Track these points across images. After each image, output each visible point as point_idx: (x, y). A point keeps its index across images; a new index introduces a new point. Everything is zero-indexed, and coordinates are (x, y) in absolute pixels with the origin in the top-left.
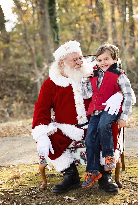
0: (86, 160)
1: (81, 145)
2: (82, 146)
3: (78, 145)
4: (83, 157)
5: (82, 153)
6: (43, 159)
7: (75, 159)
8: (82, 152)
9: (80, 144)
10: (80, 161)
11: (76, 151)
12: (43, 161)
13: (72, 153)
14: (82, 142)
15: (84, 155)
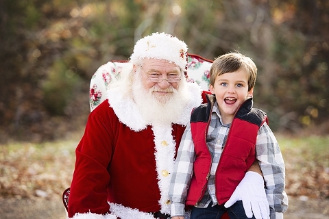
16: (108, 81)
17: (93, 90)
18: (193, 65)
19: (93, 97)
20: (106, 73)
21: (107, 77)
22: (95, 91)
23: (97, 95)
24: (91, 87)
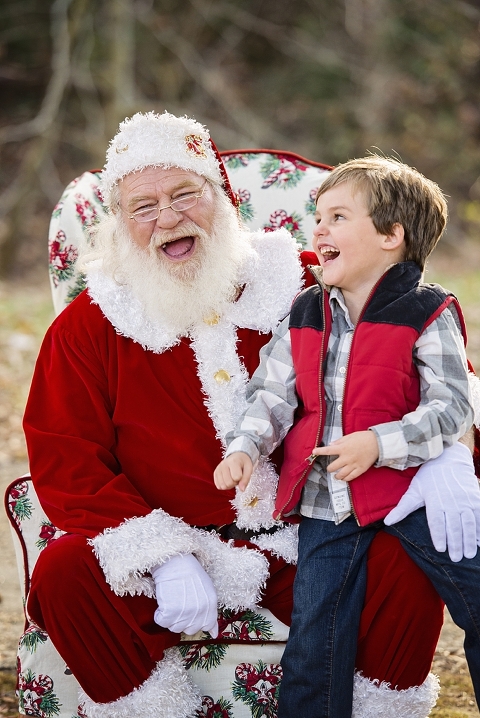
0: (261, 704)
1: (245, 631)
2: (252, 635)
3: (229, 628)
4: (248, 690)
5: (245, 673)
6: (40, 691)
7: (208, 698)
8: (245, 667)
9: (238, 624)
10: (229, 707)
11: (213, 658)
12: (39, 701)
13: (194, 667)
14: (253, 620)
15: (253, 679)
16: (89, 221)
17: (56, 245)
18: (284, 176)
19: (58, 262)
20: (83, 203)
21: (87, 212)
22: (63, 247)
23: (66, 255)
24: (52, 237)
